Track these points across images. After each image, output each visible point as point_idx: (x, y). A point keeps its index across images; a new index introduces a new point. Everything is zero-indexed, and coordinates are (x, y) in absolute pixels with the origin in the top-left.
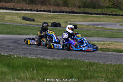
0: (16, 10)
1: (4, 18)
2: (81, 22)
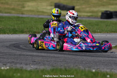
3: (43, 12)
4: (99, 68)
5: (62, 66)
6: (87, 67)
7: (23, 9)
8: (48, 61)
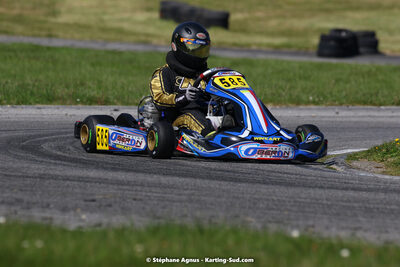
3: (120, 31)
4: (313, 226)
5: (186, 216)
6: (270, 222)
7: (53, 20)
8: (139, 197)
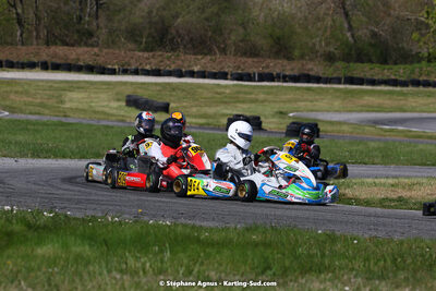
0: (103, 71)
1: (62, 102)
2: (336, 111)
3: (105, 113)
